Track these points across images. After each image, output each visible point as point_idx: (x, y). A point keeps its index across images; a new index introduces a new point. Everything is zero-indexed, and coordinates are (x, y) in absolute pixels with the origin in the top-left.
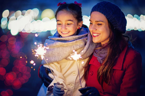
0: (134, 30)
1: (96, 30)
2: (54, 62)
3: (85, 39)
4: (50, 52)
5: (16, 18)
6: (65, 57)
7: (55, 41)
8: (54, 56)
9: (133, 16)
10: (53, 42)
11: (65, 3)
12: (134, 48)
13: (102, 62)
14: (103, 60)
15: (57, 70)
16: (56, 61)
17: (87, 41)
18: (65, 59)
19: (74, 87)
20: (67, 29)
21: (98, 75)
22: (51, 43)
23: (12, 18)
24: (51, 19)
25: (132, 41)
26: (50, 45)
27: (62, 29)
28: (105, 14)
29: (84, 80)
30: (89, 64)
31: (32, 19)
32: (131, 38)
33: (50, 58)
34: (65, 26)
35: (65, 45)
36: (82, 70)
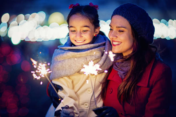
0: (160, 38)
1: (117, 37)
2: (64, 76)
3: (102, 48)
4: (59, 64)
5: (17, 24)
6: (78, 71)
7: (65, 51)
8: (64, 69)
9: (160, 21)
10: (64, 53)
11: (78, 5)
12: (162, 60)
13: (123, 77)
14: (125, 74)
15: (68, 87)
16: (67, 75)
17: (104, 51)
18: (77, 72)
19: (89, 107)
20: (82, 37)
21: (119, 94)
22: (61, 53)
23: (13, 23)
24: (60, 25)
25: (161, 52)
26: (60, 56)
27: (76, 36)
28: (128, 19)
29: (102, 99)
30: (108, 79)
31: (38, 24)
32: (159, 49)
33: (60, 71)
34: (81, 33)
35: (78, 56)
36: (99, 86)
